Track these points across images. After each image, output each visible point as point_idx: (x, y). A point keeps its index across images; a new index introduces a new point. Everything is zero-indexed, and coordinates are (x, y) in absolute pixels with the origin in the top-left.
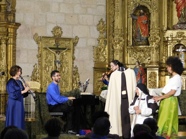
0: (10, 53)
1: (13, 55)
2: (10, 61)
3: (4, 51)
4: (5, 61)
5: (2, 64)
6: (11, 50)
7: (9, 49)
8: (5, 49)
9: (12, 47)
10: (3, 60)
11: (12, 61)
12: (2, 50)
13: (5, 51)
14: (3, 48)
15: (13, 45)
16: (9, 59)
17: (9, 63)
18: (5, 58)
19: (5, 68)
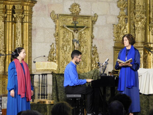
0: (26, 32)
1: (28, 35)
2: (26, 41)
3: (19, 30)
4: (21, 40)
5: (17, 44)
6: (26, 29)
7: (25, 27)
8: (21, 28)
9: (27, 25)
10: (18, 40)
11: (27, 40)
12: (17, 29)
13: (21, 30)
14: (19, 27)
15: (29, 24)
16: (25, 39)
17: (25, 42)
18: (20, 37)
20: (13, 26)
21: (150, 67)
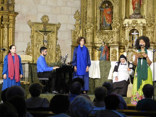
0: (11, 34)
1: (12, 36)
2: (11, 41)
3: (6, 33)
4: (7, 40)
5: (4, 42)
6: (11, 32)
9: (12, 30)
10: (5, 40)
11: (11, 40)
12: (5, 32)
13: (7, 33)
14: (5, 31)
15: (13, 28)
18: (6, 38)
19: (7, 45)
20: (2, 30)
21: (96, 60)
